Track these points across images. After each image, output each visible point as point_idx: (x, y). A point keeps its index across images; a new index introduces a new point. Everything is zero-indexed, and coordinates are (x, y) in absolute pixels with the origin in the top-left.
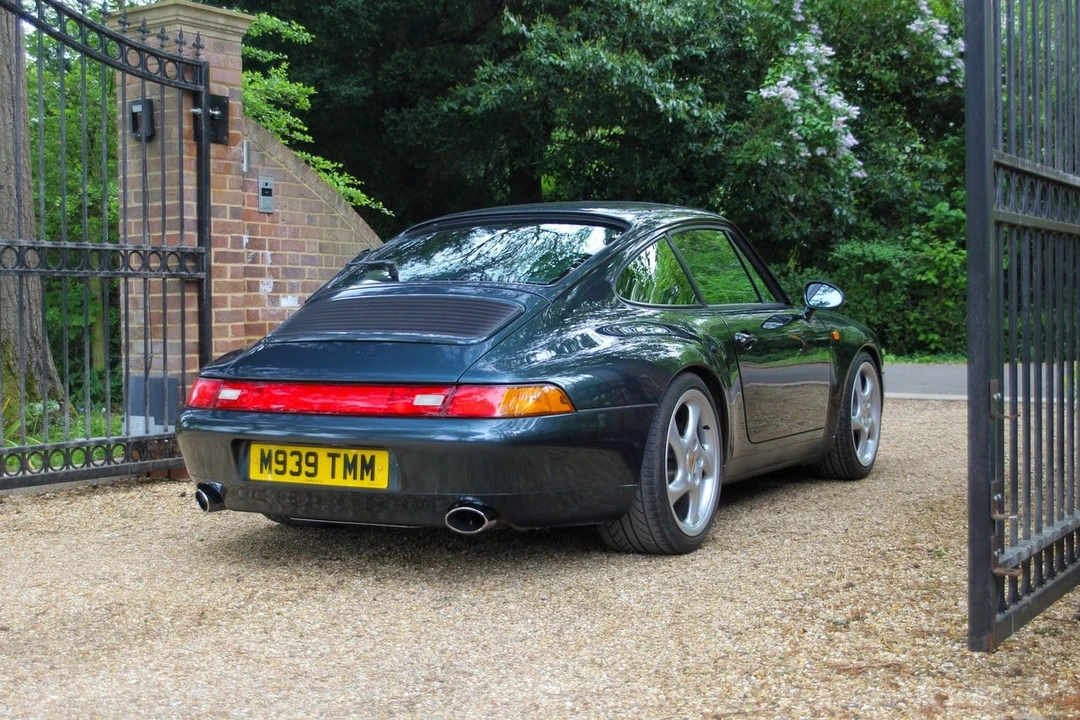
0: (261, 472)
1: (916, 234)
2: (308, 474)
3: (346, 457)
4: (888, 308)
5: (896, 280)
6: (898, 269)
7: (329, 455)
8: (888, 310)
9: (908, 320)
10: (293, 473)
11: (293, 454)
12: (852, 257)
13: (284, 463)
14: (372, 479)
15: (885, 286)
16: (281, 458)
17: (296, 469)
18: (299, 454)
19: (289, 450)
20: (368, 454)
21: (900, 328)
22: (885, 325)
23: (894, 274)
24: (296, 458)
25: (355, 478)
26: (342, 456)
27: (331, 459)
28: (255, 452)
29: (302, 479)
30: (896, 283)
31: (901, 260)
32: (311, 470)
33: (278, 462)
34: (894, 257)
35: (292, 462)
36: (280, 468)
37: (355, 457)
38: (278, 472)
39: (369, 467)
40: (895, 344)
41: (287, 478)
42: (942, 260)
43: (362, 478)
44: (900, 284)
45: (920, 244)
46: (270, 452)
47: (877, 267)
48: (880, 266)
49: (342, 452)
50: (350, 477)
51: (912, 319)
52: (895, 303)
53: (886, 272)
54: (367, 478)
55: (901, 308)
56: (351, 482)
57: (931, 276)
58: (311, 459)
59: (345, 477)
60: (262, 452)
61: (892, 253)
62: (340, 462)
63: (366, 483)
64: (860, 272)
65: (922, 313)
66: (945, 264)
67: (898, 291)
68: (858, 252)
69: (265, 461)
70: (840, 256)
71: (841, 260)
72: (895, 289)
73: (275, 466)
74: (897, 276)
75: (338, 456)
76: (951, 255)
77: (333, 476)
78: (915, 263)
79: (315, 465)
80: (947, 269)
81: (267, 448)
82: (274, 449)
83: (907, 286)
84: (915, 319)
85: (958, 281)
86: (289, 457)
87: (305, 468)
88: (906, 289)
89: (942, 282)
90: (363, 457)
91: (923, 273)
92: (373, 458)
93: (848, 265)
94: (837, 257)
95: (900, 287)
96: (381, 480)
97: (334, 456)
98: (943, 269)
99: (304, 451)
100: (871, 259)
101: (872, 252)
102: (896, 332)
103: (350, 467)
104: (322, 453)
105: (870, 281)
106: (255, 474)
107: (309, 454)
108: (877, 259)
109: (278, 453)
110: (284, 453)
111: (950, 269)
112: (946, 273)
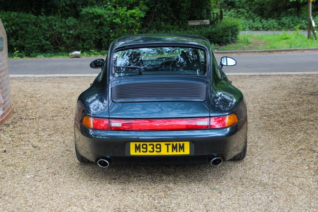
0: (136, 152)
1: (109, 3)
2: (157, 151)
3: (173, 145)
4: (103, 32)
5: (105, 22)
6: (106, 18)
7: (166, 144)
8: (103, 33)
9: (110, 37)
10: (150, 152)
11: (150, 145)
12: (88, 13)
13: (146, 148)
14: (184, 151)
15: (101, 24)
16: (145, 146)
17: (152, 150)
19: (148, 144)
20: (181, 143)
21: (107, 40)
22: (102, 39)
23: (104, 20)
24: (152, 146)
27: (167, 145)
28: (132, 145)
29: (155, 153)
30: (105, 23)
31: (107, 14)
32: (159, 150)
33: (143, 148)
34: (105, 13)
35: (150, 148)
36: (145, 150)
37: (176, 144)
38: (143, 152)
39: (182, 148)
40: (105, 46)
41: (148, 154)
42: (122, 14)
43: (180, 151)
44: (107, 23)
45: (111, 8)
46: (140, 145)
47: (98, 17)
48: (100, 16)
49: (171, 143)
51: (112, 36)
52: (106, 30)
53: (102, 19)
54: (182, 151)
55: (107, 32)
56: (175, 153)
57: (118, 20)
58: (158, 146)
59: (173, 151)
60: (136, 145)
61: (103, 12)
62: (170, 147)
63: (181, 153)
64: (92, 19)
65: (115, 34)
66: (123, 16)
67: (106, 26)
68: (91, 11)
69: (137, 148)
70: (84, 13)
71: (85, 14)
72: (105, 25)
73: (142, 149)
74: (105, 20)
75: (170, 144)
76: (126, 13)
77: (168, 151)
78: (111, 16)
79: (160, 148)
80: (124, 17)
81: (138, 144)
82: (141, 143)
83: (109, 24)
84: (113, 36)
85: (128, 22)
86: (148, 147)
87: (155, 149)
88: (109, 25)
89: (122, 22)
90: (180, 144)
91: (115, 19)
92: (183, 144)
93: (87, 16)
94: (82, 14)
95: (107, 25)
96: (187, 151)
97: (168, 145)
98: (123, 18)
99: (155, 144)
100: (96, 14)
101: (96, 11)
102: (106, 41)
103: (174, 148)
104: (163, 144)
105: (96, 23)
108: (98, 14)
109: (143, 145)
110: (146, 145)
111: (125, 18)
112: (124, 19)
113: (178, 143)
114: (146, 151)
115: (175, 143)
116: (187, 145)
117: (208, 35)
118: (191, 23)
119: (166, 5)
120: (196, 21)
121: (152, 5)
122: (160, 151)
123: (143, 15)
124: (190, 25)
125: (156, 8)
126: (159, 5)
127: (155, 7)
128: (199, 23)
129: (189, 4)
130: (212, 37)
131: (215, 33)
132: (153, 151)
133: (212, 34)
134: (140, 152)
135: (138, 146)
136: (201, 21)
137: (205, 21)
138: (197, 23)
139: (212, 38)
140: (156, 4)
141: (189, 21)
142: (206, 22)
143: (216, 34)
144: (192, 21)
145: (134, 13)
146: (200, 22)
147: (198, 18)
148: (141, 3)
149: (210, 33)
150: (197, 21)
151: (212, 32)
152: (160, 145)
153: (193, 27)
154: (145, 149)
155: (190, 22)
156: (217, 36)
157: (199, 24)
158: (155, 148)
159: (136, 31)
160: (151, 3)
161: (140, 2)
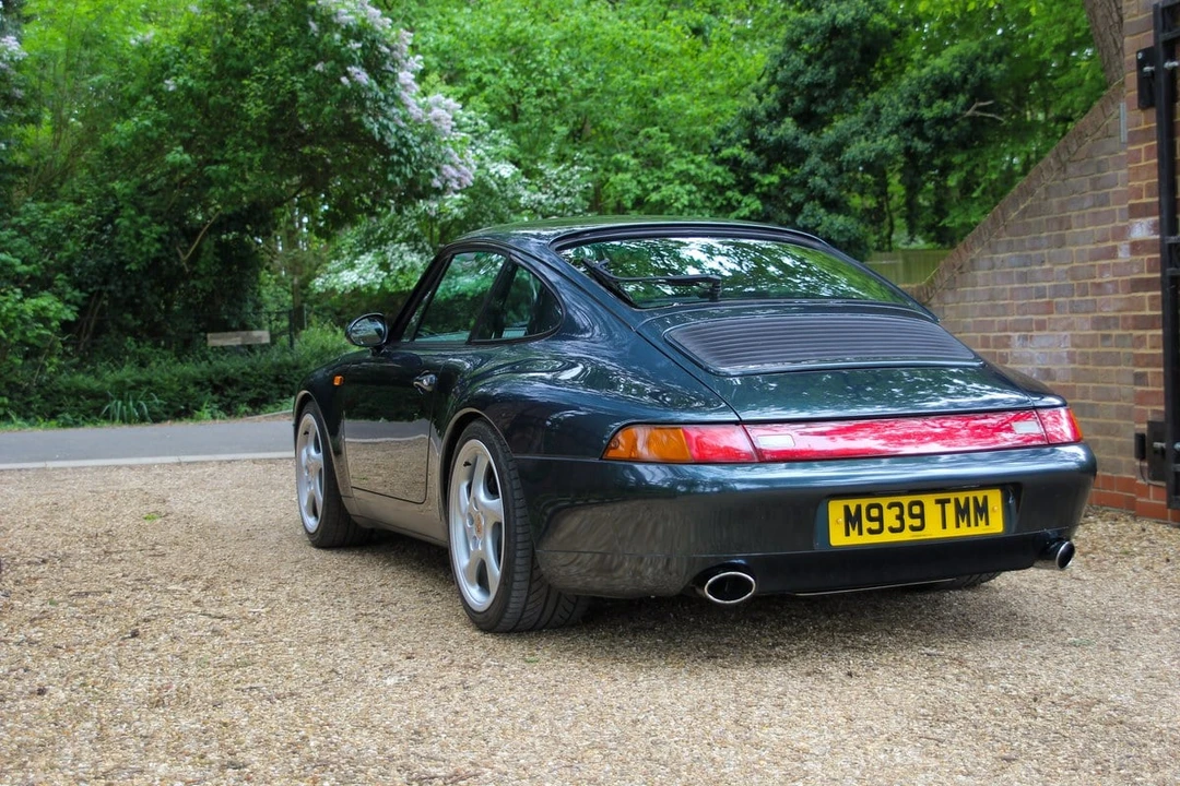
0: (848, 534)
2: (913, 529)
3: (957, 501)
7: (938, 502)
10: (892, 530)
11: (891, 506)
13: (880, 519)
14: (987, 523)
16: (875, 513)
17: (897, 524)
18: (900, 505)
19: (884, 502)
20: (980, 495)
24: (896, 511)
25: (969, 525)
26: (953, 501)
27: (939, 506)
28: (836, 510)
29: (907, 536)
32: (917, 523)
33: (871, 519)
36: (875, 526)
38: (871, 532)
39: (982, 510)
41: (887, 537)
43: (977, 524)
46: (859, 508)
49: (952, 496)
50: (963, 525)
54: (982, 523)
58: (916, 510)
59: (958, 526)
60: (847, 509)
69: (852, 520)
73: (866, 524)
75: (948, 501)
81: (852, 504)
82: (864, 503)
87: (908, 521)
90: (975, 499)
96: (995, 525)
97: (943, 503)
99: (905, 500)
103: (962, 512)
104: (929, 501)
106: (838, 537)
107: (912, 504)
110: (879, 507)
113: (971, 495)
114: (880, 531)
115: (962, 497)
116: (995, 499)
117: (274, 372)
118: (216, 340)
119: (139, 287)
120: (230, 334)
121: (92, 287)
122: (921, 528)
123: (69, 315)
124: (213, 347)
125: (106, 295)
126: (117, 286)
127: (100, 293)
128: (239, 339)
129: (211, 282)
130: (287, 379)
131: (296, 368)
132: (901, 530)
133: (286, 371)
134: (860, 533)
135: (853, 511)
136: (244, 333)
137: (256, 333)
138: (233, 340)
139: (286, 382)
140: (106, 282)
141: (209, 335)
142: (260, 337)
143: (298, 371)
144: (219, 335)
145: (44, 309)
146: (243, 337)
147: (234, 326)
148: (60, 279)
149: (279, 366)
150: (234, 334)
151: (287, 364)
152: (920, 504)
153: (224, 349)
154: (877, 523)
155: (212, 337)
156: (299, 375)
157: (239, 343)
158: (906, 516)
159: (51, 364)
160: (89, 281)
161: (58, 277)
